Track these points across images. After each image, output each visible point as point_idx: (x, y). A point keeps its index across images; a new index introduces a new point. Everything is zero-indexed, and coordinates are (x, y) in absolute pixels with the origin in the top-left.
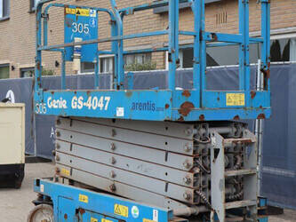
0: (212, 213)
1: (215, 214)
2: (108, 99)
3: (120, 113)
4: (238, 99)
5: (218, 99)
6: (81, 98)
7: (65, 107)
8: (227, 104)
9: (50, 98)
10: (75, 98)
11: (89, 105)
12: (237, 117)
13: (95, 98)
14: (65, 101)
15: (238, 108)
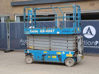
0: (78, 52)
1: (79, 52)
2: (54, 30)
3: (58, 33)
6: (44, 30)
9: (31, 30)
13: (49, 30)
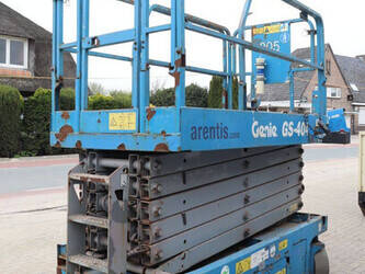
4: (126, 121)
5: (99, 121)
8: (111, 128)
12: (122, 146)
15: (124, 133)
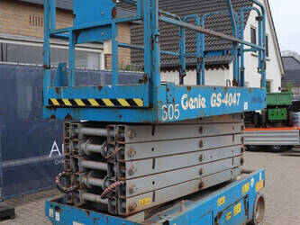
2: (239, 95)
3: (246, 107)
6: (220, 95)
7: (204, 106)
9: (185, 96)
10: (214, 95)
11: (226, 102)
13: (231, 94)
14: (203, 99)
